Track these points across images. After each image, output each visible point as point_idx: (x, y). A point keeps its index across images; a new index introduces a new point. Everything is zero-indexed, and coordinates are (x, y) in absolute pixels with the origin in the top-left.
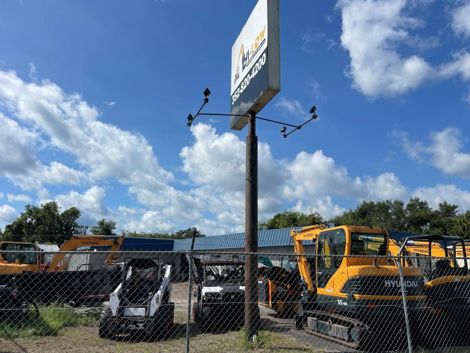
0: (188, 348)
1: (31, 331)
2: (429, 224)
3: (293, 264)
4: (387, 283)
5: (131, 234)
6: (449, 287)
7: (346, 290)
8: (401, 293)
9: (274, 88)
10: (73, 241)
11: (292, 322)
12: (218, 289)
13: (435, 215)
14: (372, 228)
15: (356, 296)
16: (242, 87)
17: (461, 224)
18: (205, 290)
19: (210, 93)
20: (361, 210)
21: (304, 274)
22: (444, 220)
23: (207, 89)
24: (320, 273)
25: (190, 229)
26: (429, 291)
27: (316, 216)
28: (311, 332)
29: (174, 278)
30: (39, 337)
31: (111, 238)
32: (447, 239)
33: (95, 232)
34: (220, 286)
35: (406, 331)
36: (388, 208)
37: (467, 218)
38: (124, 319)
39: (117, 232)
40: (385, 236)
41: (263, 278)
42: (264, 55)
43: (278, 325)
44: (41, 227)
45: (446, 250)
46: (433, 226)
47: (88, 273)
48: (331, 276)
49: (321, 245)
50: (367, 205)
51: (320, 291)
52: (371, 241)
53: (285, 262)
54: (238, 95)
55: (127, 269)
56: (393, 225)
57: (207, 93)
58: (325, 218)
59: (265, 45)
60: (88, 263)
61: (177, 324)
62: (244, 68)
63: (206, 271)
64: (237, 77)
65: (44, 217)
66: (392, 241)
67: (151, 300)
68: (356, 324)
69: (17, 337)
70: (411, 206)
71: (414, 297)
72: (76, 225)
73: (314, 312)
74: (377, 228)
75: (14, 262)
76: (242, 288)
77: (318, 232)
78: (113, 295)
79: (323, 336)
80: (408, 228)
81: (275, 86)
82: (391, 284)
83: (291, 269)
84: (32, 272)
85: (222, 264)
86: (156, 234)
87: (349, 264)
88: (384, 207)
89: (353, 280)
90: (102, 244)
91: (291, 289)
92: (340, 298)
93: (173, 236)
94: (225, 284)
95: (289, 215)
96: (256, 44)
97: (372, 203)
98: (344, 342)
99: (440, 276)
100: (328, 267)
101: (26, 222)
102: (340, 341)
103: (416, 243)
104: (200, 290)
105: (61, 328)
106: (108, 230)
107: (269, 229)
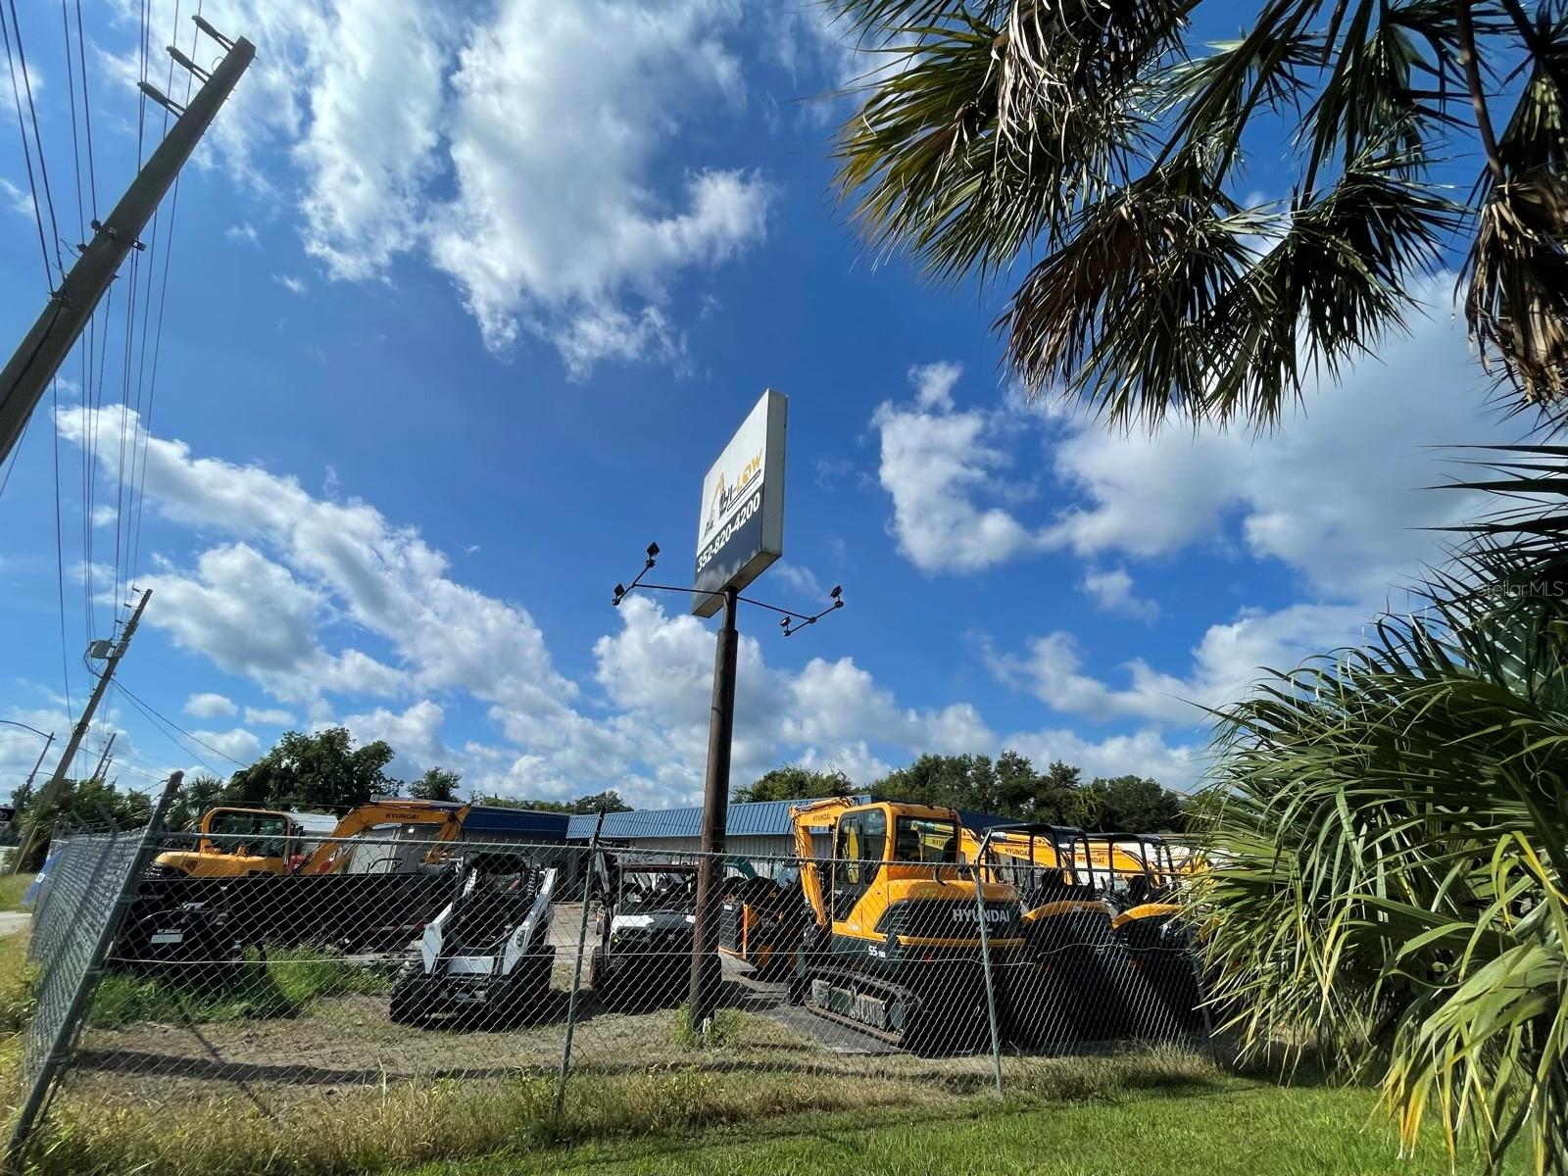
0: (568, 1048)
1: (238, 1008)
2: (1032, 800)
3: (792, 873)
4: (957, 915)
5: (487, 799)
6: (1060, 922)
7: (884, 926)
8: (979, 935)
9: (771, 550)
10: (366, 811)
11: (780, 989)
12: (643, 921)
13: (1043, 784)
14: (932, 808)
15: (903, 939)
16: (717, 544)
17: (1085, 802)
18: (620, 922)
19: (658, 550)
20: (918, 769)
21: (811, 894)
22: (1059, 793)
23: (654, 545)
24: (839, 892)
25: (604, 794)
26: (1027, 930)
27: (840, 778)
28: (816, 1009)
29: (561, 894)
30: (256, 1022)
31: (445, 808)
32: (1058, 831)
33: (416, 793)
34: (650, 915)
35: (987, 1011)
36: (965, 769)
37: (1095, 792)
38: (447, 981)
39: (461, 794)
40: (955, 824)
41: (733, 899)
42: (758, 495)
43: (754, 996)
44: (308, 778)
45: (1058, 851)
46: (1040, 805)
47: (389, 877)
48: (858, 898)
49: (843, 838)
50: (929, 761)
51: (838, 928)
52: (932, 831)
53: (778, 867)
54: (710, 558)
55: (468, 872)
56: (975, 801)
57: (653, 550)
58: (856, 782)
59: (760, 480)
60: (393, 856)
61: (557, 992)
62: (722, 513)
63: (624, 883)
64: (710, 526)
65: (319, 758)
66: (966, 834)
67: (506, 940)
68: (899, 995)
69: (204, 1021)
70: (1004, 766)
71: (1002, 941)
72: (380, 776)
73: (822, 970)
74: (941, 810)
75: (234, 852)
76: (691, 919)
77: (839, 811)
78: (432, 928)
79: (838, 1018)
80: (999, 806)
81: (772, 548)
82: (964, 917)
83: (788, 881)
84: (271, 874)
85: (656, 870)
86: (536, 802)
87: (891, 877)
88: (958, 767)
89: (896, 908)
90: (427, 819)
91: (785, 920)
92: (873, 943)
93: (569, 805)
94: (658, 911)
95: (793, 775)
96: (745, 476)
97: (937, 759)
98: (876, 1032)
99: (1046, 902)
100: (855, 881)
101: (280, 766)
102: (870, 1029)
103: (1009, 836)
104: (608, 925)
105: (309, 999)
106: (443, 788)
107: (755, 801)
